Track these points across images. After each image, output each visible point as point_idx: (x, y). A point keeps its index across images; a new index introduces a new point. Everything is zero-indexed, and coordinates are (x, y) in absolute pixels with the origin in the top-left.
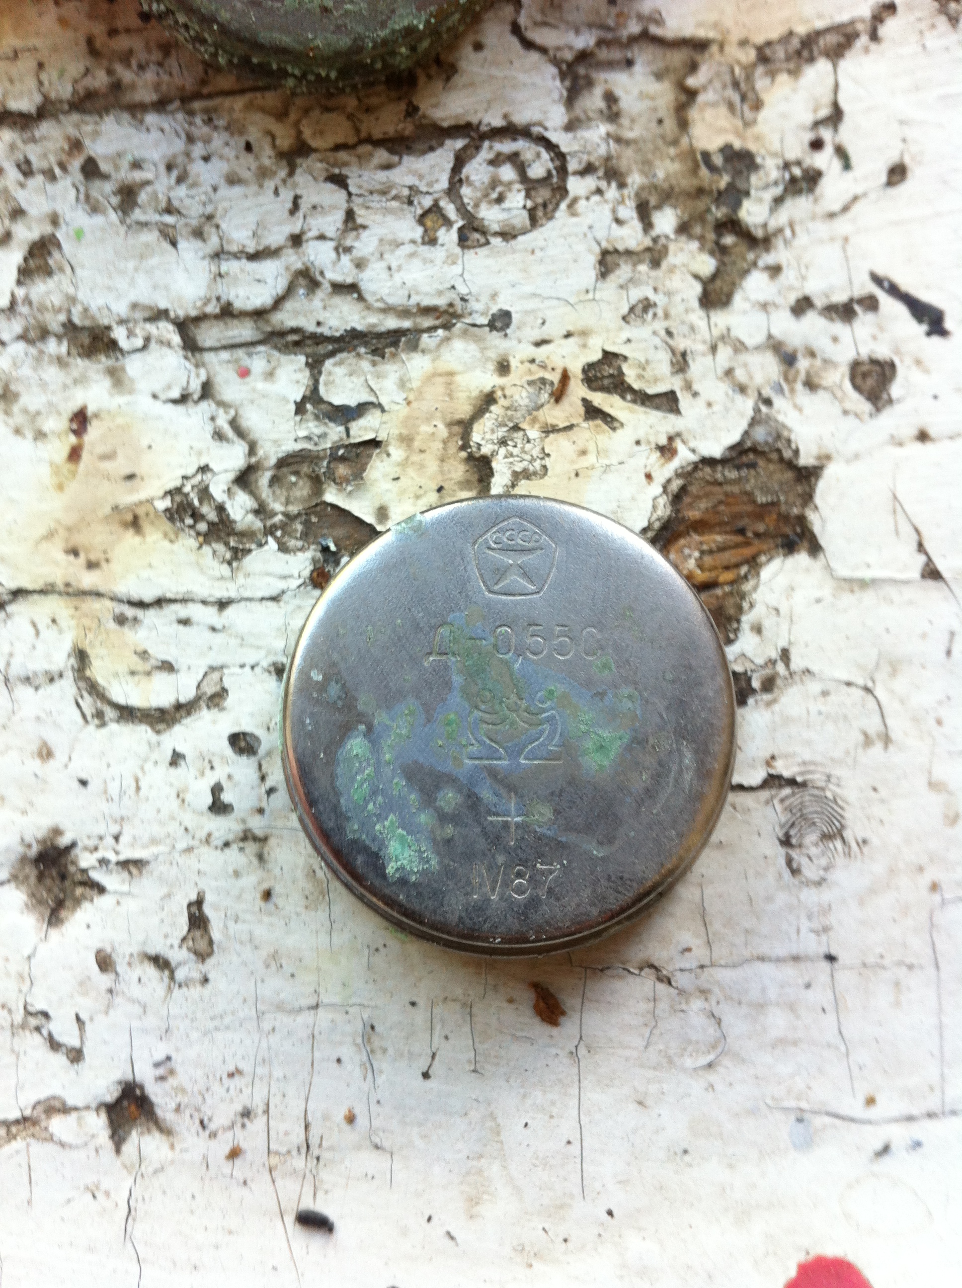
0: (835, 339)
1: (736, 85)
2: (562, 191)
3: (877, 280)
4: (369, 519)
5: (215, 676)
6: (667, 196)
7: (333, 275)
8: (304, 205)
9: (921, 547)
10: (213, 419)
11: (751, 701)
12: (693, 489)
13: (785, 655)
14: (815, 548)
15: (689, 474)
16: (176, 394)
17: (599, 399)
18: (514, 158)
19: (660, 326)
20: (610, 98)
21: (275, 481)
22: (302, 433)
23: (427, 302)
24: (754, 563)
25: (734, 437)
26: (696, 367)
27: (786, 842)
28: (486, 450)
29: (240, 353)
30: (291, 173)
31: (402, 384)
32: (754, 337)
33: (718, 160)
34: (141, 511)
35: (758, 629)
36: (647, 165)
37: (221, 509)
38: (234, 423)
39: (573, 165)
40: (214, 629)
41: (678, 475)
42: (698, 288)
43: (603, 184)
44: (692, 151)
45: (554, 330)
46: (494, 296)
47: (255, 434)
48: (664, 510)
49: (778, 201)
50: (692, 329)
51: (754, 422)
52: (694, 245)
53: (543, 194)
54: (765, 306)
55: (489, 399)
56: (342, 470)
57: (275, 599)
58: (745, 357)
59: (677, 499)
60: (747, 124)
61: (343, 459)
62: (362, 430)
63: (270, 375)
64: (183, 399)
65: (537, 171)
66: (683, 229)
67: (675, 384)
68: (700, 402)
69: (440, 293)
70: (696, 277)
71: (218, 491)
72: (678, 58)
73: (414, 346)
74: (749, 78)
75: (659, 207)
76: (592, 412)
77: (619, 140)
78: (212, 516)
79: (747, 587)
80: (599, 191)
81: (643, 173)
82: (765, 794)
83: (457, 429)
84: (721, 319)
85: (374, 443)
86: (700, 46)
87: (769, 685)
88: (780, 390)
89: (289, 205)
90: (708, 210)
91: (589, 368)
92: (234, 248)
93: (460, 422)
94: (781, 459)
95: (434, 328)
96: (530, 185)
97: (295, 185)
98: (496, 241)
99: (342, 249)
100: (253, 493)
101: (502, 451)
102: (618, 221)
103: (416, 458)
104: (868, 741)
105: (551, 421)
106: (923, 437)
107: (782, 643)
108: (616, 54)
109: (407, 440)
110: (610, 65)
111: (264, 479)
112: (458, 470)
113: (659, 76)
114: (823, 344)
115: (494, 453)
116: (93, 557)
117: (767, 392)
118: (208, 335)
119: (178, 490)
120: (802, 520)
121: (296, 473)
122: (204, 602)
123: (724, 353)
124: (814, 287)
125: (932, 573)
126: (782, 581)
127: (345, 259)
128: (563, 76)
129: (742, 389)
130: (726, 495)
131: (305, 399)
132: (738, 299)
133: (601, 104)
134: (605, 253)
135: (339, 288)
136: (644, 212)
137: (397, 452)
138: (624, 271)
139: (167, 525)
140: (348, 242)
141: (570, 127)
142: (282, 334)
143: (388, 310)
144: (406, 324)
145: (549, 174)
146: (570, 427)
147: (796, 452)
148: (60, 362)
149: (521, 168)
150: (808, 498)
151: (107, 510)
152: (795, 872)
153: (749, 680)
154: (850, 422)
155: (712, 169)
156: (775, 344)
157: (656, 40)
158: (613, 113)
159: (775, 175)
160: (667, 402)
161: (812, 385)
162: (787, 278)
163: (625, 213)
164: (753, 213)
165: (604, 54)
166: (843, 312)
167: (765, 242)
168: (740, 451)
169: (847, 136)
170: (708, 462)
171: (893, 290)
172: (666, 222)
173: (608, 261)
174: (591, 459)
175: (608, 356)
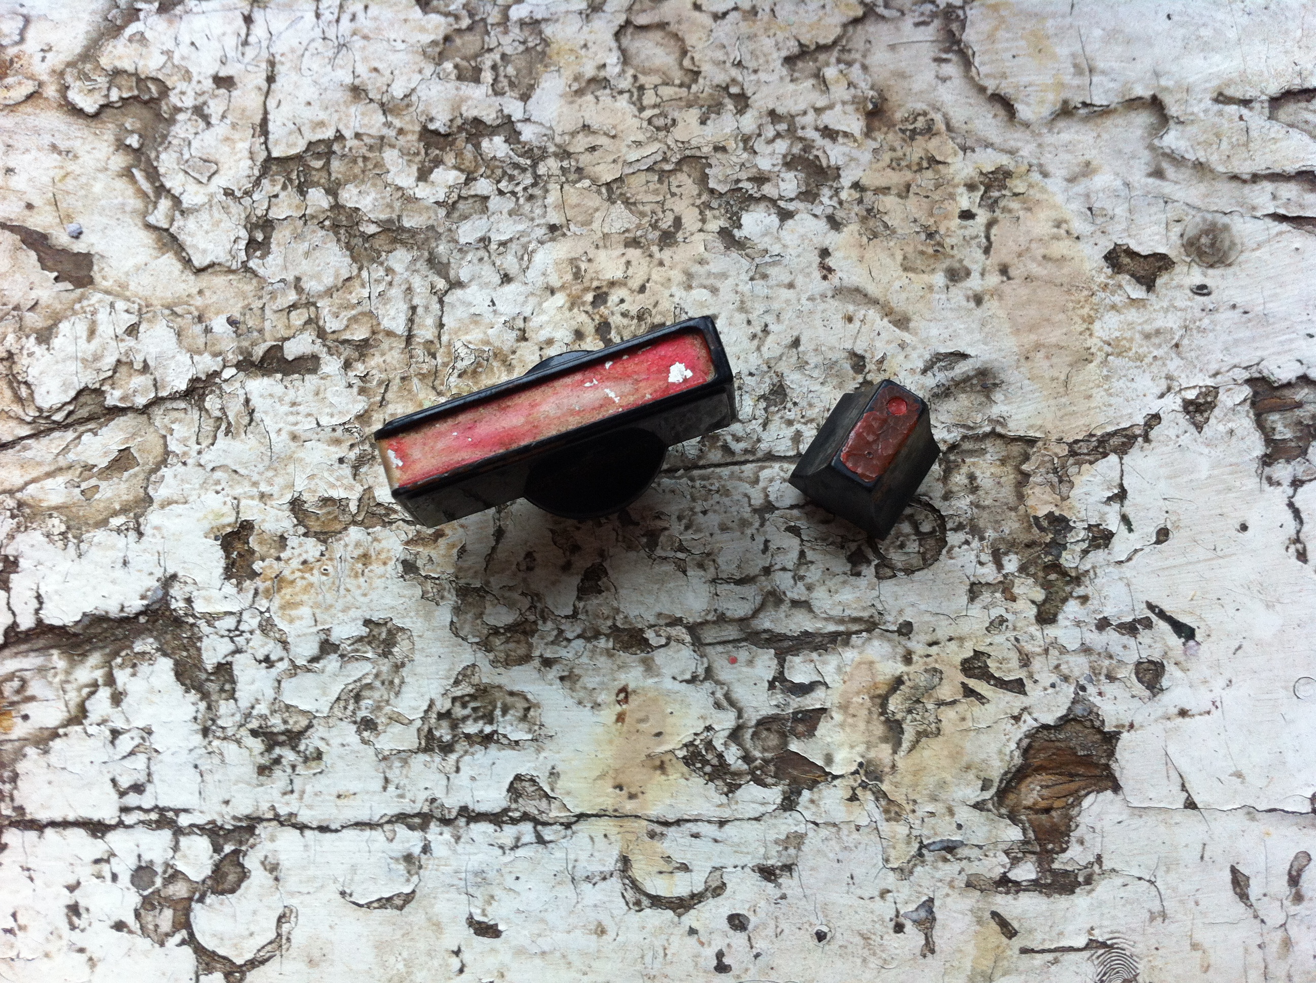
0: (1125, 647)
1: (1055, 471)
2: (943, 541)
3: (1151, 607)
4: (820, 763)
5: (718, 873)
6: (1013, 546)
7: (793, 594)
8: (772, 546)
9: (1183, 787)
10: (713, 693)
11: (1078, 890)
12: (1036, 745)
13: (1099, 859)
14: (1116, 788)
15: (1032, 735)
16: (688, 676)
17: (972, 683)
18: (911, 518)
19: (1010, 635)
20: (972, 477)
21: (755, 735)
22: (774, 703)
23: (855, 614)
24: (1079, 796)
25: (1062, 712)
26: (1037, 664)
28: (899, 717)
29: (730, 646)
30: (762, 525)
31: (839, 669)
32: (1073, 644)
33: (1045, 524)
34: (666, 758)
35: (1081, 842)
36: (997, 524)
37: (720, 756)
38: (727, 696)
39: (949, 525)
40: (716, 841)
41: (1026, 736)
42: (1034, 610)
43: (969, 537)
44: (1027, 515)
45: (941, 635)
46: (901, 612)
47: (741, 705)
48: (1017, 760)
49: (1085, 552)
50: (1032, 637)
51: (1074, 702)
52: (1031, 581)
53: (931, 542)
54: (1078, 623)
55: (898, 682)
56: (801, 728)
57: (757, 819)
58: (1066, 657)
59: (1026, 752)
60: (1064, 499)
61: (801, 720)
62: (812, 701)
63: (750, 663)
64: (693, 680)
65: (926, 528)
66: (1023, 569)
67: (1021, 674)
68: (1039, 687)
69: (864, 609)
70: (1033, 602)
71: (718, 744)
72: (1016, 449)
73: (846, 643)
74: (1064, 466)
75: (1006, 554)
76: (969, 692)
77: (978, 506)
78: (715, 761)
79: (1074, 812)
80: (967, 542)
81: (995, 530)
82: (1086, 954)
83: (878, 701)
84: (1051, 631)
85: (823, 710)
86: (1031, 442)
87: (1088, 880)
88: (1091, 681)
89: (762, 547)
90: (1039, 557)
91: (965, 662)
92: (725, 576)
93: (879, 696)
94: (1093, 727)
95: (861, 632)
96: (922, 537)
97: (765, 533)
98: (900, 574)
99: (798, 578)
100: (740, 745)
101: (909, 717)
102: (981, 564)
103: (850, 720)
104: (1152, 919)
105: (942, 697)
106: (1183, 713)
107: (1097, 851)
108: (975, 446)
109: (844, 707)
110: (971, 453)
111: (748, 735)
112: (879, 729)
113: (1003, 462)
114: (1116, 649)
115: (904, 719)
116: (633, 791)
117: (1082, 682)
118: (709, 635)
119: (691, 743)
120: (1107, 767)
121: (768, 730)
122: (709, 822)
123: (1053, 654)
124: (1109, 611)
125: (1191, 805)
126: (1096, 809)
127: (800, 584)
129: (1067, 680)
130: (1058, 749)
131: (775, 679)
132: (1060, 617)
133: (965, 481)
134: (973, 584)
135: (795, 604)
136: (997, 557)
137: (838, 716)
138: (986, 597)
139: (685, 769)
140: (802, 573)
142: (757, 633)
143: (829, 619)
144: (842, 628)
145: (934, 531)
146: (954, 702)
147: (1103, 722)
148: (609, 654)
149: (916, 525)
150: (1111, 754)
151: (643, 757)
153: (1076, 876)
154: (1136, 703)
155: (1042, 529)
156: (1086, 650)
157: (1001, 436)
158: (973, 487)
159: (1082, 534)
160: (1018, 687)
161: (1111, 678)
162: (1093, 604)
163: (985, 558)
164: (1069, 560)
165: (967, 446)
166: (1130, 629)
167: (1077, 580)
168: (1065, 720)
169: (1129, 508)
170: (1045, 727)
171: (1162, 615)
172: (1011, 564)
173: (974, 590)
174: (969, 724)
175: (978, 654)
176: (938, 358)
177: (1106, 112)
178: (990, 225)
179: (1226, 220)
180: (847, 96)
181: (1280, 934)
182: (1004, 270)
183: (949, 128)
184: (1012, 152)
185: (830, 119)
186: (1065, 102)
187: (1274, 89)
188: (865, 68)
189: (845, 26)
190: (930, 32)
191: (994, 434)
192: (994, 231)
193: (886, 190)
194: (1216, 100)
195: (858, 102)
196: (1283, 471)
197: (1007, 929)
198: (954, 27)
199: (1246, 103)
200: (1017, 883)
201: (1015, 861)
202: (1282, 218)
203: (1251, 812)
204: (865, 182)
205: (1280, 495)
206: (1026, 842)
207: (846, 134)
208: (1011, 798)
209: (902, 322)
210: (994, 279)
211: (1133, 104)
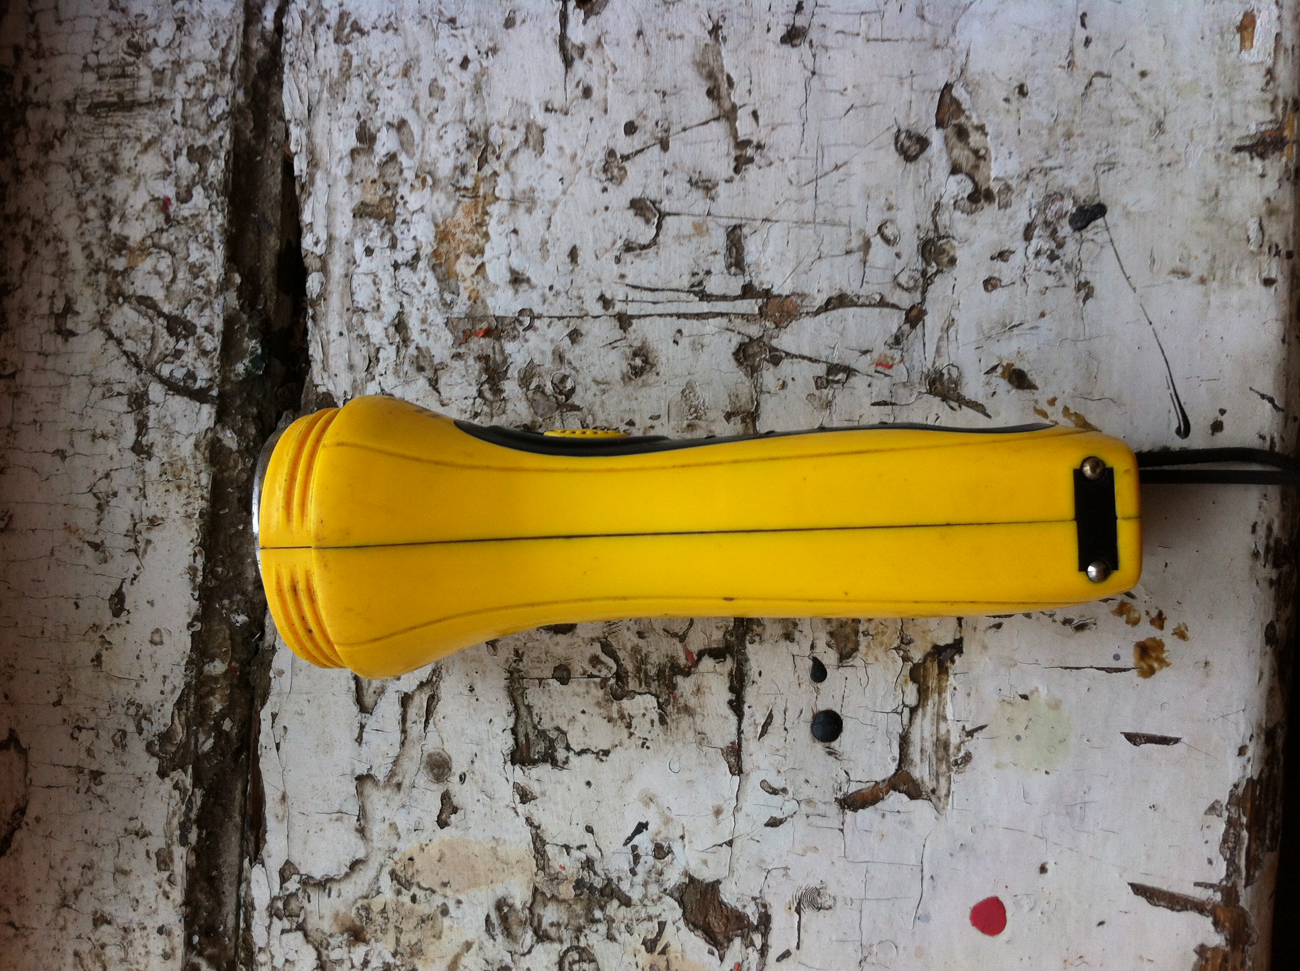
0: (646, 863)
1: (552, 880)
2: (584, 949)
3: (626, 844)
6: (589, 910)
9: (721, 846)
11: (769, 913)
12: (693, 919)
13: (754, 899)
14: (718, 882)
15: (687, 922)
17: (659, 948)
18: (571, 964)
19: (635, 923)
20: (552, 925)
24: (721, 903)
25: (676, 904)
26: (651, 913)
27: (819, 909)
32: (642, 891)
33: (578, 892)
36: (578, 916)
39: (575, 944)
41: (687, 925)
42: (623, 908)
43: (583, 934)
44: (574, 900)
45: (633, 960)
48: (700, 933)
49: (595, 873)
50: (637, 912)
51: (671, 896)
52: (608, 906)
53: (584, 956)
54: (632, 885)
58: (649, 896)
59: (696, 928)
60: (566, 879)
65: (576, 957)
66: (602, 908)
67: (655, 922)
68: (663, 914)
70: (619, 907)
72: (539, 898)
74: (549, 874)
75: (593, 916)
76: (663, 952)
77: (567, 925)
79: (729, 907)
80: (586, 936)
81: (580, 919)
82: (802, 915)
84: (635, 901)
86: (536, 889)
87: (764, 906)
88: (662, 885)
90: (596, 899)
91: (647, 951)
94: (685, 889)
96: (581, 960)
102: (597, 931)
104: (786, 875)
105: (665, 967)
106: (682, 838)
107: (750, 899)
108: (536, 919)
110: (540, 923)
113: (545, 906)
114: (647, 867)
117: (662, 890)
120: (708, 885)
123: (646, 902)
124: (627, 867)
125: (730, 843)
126: (728, 896)
128: (543, 941)
129: (660, 898)
130: (696, 909)
132: (630, 894)
133: (554, 929)
134: (608, 938)
136: (594, 921)
138: (615, 932)
141: (561, 941)
145: (578, 953)
146: (668, 961)
147: (683, 883)
149: (575, 962)
150: (700, 882)
152: (830, 908)
153: (762, 913)
154: (675, 861)
155: (581, 894)
156: (645, 884)
157: (532, 904)
158: (558, 925)
159: (586, 873)
160: (662, 925)
161: (661, 874)
162: (623, 875)
163: (594, 928)
164: (598, 883)
165: (535, 924)
166: (637, 858)
167: (610, 880)
168: (681, 902)
169: (574, 844)
170: (684, 914)
171: (630, 839)
172: (598, 914)
173: (611, 938)
174: (679, 955)
175: (644, 943)
176: (488, 930)
177: (362, 809)
178: (419, 886)
179: (425, 754)
180: (346, 949)
181: (803, 805)
182: (445, 885)
183: (366, 897)
184: (382, 866)
185: (358, 962)
186: (357, 830)
187: (355, 709)
188: (331, 936)
189: (308, 942)
190: (314, 894)
191: (531, 909)
192: (423, 885)
193: (398, 940)
194: (360, 744)
195: (350, 944)
196: (561, 754)
197: (786, 954)
198: (312, 882)
199: (362, 727)
200: (763, 945)
201: (752, 944)
202: (427, 722)
203: (737, 809)
204: (392, 950)
205: (574, 760)
206: (742, 936)
207: (367, 955)
208: (720, 937)
209: (468, 946)
210: (448, 891)
211: (360, 793)
